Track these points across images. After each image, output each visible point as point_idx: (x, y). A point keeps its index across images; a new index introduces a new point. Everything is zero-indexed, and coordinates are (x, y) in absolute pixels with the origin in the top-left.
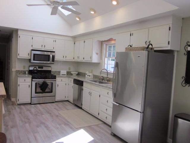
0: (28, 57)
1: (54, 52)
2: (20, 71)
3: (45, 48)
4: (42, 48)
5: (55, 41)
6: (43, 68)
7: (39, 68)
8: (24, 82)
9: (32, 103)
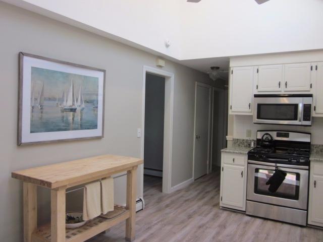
0: (250, 110)
1: (311, 96)
2: (240, 140)
3: (288, 89)
4: (279, 89)
5: (314, 68)
6: (288, 137)
7: (278, 135)
8: (231, 164)
9: (247, 213)
